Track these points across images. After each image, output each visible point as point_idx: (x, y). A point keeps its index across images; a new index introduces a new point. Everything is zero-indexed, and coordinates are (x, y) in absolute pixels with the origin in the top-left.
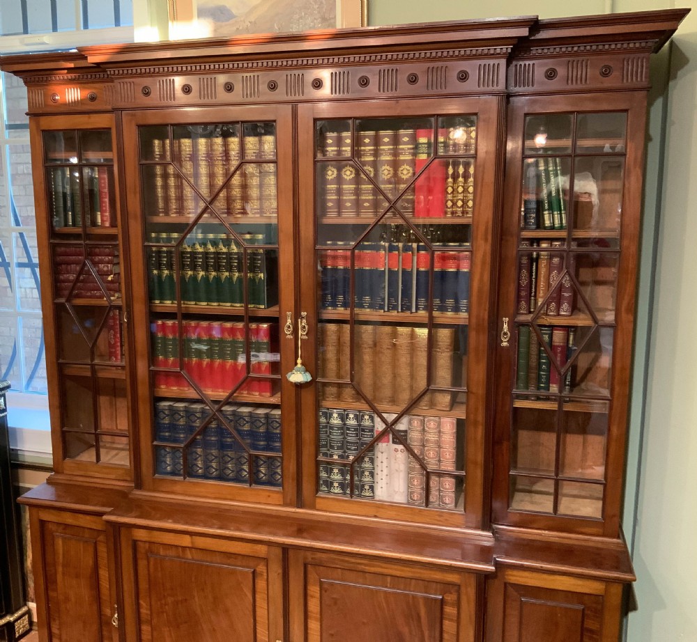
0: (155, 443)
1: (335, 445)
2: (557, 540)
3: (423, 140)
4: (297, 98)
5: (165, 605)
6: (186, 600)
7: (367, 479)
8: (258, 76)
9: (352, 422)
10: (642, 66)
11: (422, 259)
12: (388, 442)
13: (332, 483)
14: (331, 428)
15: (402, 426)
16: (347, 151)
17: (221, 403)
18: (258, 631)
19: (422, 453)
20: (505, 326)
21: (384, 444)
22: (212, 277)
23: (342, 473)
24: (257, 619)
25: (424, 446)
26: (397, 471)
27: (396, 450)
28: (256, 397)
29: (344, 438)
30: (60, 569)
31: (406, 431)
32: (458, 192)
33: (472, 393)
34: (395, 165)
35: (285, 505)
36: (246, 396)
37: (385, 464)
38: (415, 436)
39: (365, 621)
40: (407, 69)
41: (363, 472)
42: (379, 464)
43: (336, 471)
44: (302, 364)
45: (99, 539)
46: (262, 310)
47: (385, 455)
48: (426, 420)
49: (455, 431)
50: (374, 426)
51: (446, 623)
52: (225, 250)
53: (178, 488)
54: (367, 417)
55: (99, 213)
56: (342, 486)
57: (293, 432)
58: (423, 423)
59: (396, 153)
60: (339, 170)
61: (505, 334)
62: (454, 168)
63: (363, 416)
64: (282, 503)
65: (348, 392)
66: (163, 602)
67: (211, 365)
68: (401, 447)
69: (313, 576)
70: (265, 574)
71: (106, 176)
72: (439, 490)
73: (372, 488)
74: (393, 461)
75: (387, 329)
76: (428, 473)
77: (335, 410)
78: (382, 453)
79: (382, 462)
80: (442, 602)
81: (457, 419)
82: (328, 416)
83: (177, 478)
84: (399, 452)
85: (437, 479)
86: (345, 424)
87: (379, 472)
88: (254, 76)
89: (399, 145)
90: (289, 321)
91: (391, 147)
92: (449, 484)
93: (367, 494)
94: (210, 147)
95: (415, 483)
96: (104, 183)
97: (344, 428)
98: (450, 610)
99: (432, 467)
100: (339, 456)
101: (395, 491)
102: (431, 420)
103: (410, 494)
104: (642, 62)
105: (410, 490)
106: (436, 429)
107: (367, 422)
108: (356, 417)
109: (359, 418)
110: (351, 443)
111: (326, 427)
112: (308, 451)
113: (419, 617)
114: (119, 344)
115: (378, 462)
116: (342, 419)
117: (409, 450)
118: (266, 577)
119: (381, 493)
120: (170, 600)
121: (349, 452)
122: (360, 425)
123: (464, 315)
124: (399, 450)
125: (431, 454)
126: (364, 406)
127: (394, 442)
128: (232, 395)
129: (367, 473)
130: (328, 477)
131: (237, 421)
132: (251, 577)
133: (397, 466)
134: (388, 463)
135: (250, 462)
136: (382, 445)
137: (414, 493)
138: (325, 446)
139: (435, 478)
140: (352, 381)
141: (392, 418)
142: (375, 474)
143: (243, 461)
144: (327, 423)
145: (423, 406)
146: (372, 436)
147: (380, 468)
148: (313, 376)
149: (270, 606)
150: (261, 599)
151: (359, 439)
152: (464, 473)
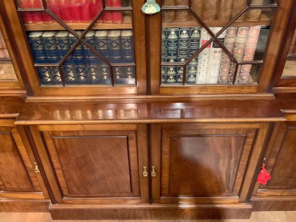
0: (36, 65)
1: (172, 53)
5: (70, 160)
6: (84, 156)
7: (192, 71)
9: (184, 36)
12: (210, 47)
13: (168, 77)
14: (169, 42)
15: (221, 36)
19: (233, 51)
23: (176, 69)
25: (235, 46)
26: (214, 64)
27: (215, 52)
29: (178, 47)
31: (223, 39)
35: (139, 94)
37: (206, 61)
38: (229, 42)
41: (190, 68)
42: (202, 62)
43: (172, 69)
45: (12, 131)
47: (207, 56)
48: (239, 29)
49: (258, 35)
50: (200, 37)
51: (246, 146)
53: (60, 92)
54: (196, 31)
56: (175, 77)
57: (143, 49)
58: (237, 31)
63: (193, 31)
64: (136, 93)
65: (183, 14)
66: (68, 159)
68: (219, 49)
69: (166, 135)
70: (135, 137)
72: (240, 72)
73: (195, 76)
74: (212, 59)
76: (237, 64)
77: (173, 29)
78: (205, 55)
79: (204, 60)
80: (246, 137)
81: (262, 27)
82: (168, 33)
83: (58, 86)
84: (218, 53)
86: (179, 38)
87: (202, 67)
92: (247, 68)
93: (192, 80)
95: (225, 70)
97: (178, 41)
98: (250, 140)
99: (239, 60)
100: (174, 60)
101: (211, 76)
102: (243, 29)
103: (220, 77)
105: (220, 75)
106: (246, 34)
107: (195, 35)
108: (188, 32)
109: (190, 33)
110: (183, 50)
111: (165, 41)
113: (231, 145)
115: (200, 60)
116: (178, 35)
117: (225, 50)
118: (135, 139)
119: (202, 79)
120: (72, 157)
121: (181, 56)
122: (190, 38)
124: (218, 51)
125: (239, 51)
126: (195, 22)
127: (214, 47)
128: (92, 25)
129: (193, 68)
130: (166, 73)
131: (97, 44)
132: (126, 140)
133: (214, 61)
134: (209, 60)
135: (112, 71)
136: (206, 50)
137: (223, 76)
138: (164, 54)
139: (240, 66)
140: (190, 6)
141: (216, 30)
142: (198, 69)
143: (104, 70)
144: (167, 38)
145: (239, 20)
146: (199, 44)
147: (202, 64)
148: (161, 7)
149: (139, 152)
150: (132, 149)
151: (189, 47)
152: (262, 61)
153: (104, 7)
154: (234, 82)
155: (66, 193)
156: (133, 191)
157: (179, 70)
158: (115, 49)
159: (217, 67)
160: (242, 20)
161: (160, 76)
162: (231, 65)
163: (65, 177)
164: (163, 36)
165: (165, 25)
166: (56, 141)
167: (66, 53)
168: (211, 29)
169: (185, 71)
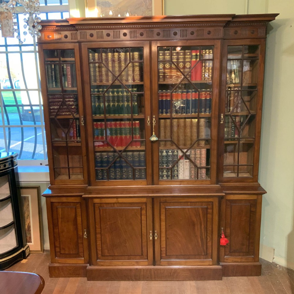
0: (96, 168)
1: (165, 162)
2: (239, 185)
3: (194, 54)
4: (150, 39)
5: (107, 225)
6: (115, 222)
7: (176, 173)
8: (136, 31)
9: (170, 154)
10: (264, 31)
11: (193, 96)
12: (183, 159)
13: (163, 176)
15: (188, 153)
16: (168, 57)
17: (122, 151)
18: (142, 229)
19: (195, 161)
20: (222, 117)
21: (182, 160)
22: (116, 105)
23: (167, 172)
24: (142, 225)
25: (195, 159)
26: (186, 169)
27: (186, 162)
28: (134, 148)
29: (168, 159)
30: (60, 220)
31: (189, 155)
32: (206, 72)
33: (213, 139)
34: (184, 62)
35: (147, 185)
36: (130, 148)
37: (182, 167)
38: (192, 156)
39: (181, 219)
40: (190, 30)
41: (174, 171)
42: (180, 167)
43: (165, 171)
44: (155, 134)
45: (77, 206)
46: (136, 116)
47: (182, 164)
48: (196, 150)
49: (206, 153)
50: (178, 154)
51: (208, 215)
52: (121, 95)
53: (106, 184)
54: (176, 151)
55: (66, 82)
56: (167, 176)
57: (150, 159)
58: (195, 151)
59: (184, 58)
60: (164, 65)
61: (222, 119)
62: (205, 64)
63: (174, 151)
64: (146, 184)
65: (169, 143)
66: (106, 224)
67: (116, 138)
68: (188, 160)
69: (163, 206)
70: (145, 208)
71: (69, 67)
72: (201, 173)
73: (177, 176)
74: (185, 165)
75: (183, 120)
76: (198, 168)
77: (164, 150)
80: (207, 208)
81: (207, 149)
82: (162, 152)
83: (105, 180)
85: (200, 170)
86: (168, 155)
87: (180, 170)
88: (135, 31)
89: (186, 56)
90: (149, 119)
91: (183, 56)
92: (204, 171)
93: (176, 178)
94: (113, 56)
95: (193, 172)
96: (69, 70)
97: (167, 156)
98: (210, 211)
99: (199, 166)
100: (166, 166)
101: (186, 176)
102: (198, 150)
103: (191, 177)
104: (264, 29)
106: (199, 153)
107: (176, 153)
109: (173, 152)
110: (170, 161)
112: (156, 165)
113: (200, 215)
114: (75, 133)
115: (180, 166)
116: (167, 153)
117: (191, 161)
118: (145, 209)
119: (181, 177)
120: (108, 223)
121: (169, 164)
122: (173, 155)
123: (208, 113)
125: (198, 162)
126: (175, 147)
127: (185, 159)
128: (126, 148)
129: (176, 171)
130: (162, 174)
131: (127, 157)
132: (140, 210)
133: (186, 167)
134: (184, 166)
135: (134, 171)
136: (181, 161)
137: (192, 175)
138: (161, 163)
139: (199, 170)
140: (171, 139)
141: (185, 151)
142: (179, 171)
143: (130, 171)
144: (162, 155)
145: (195, 145)
146: (178, 158)
147: (180, 169)
148: (158, 138)
149: (147, 219)
150: (144, 218)
151: (173, 159)
152: (210, 166)
153: (133, 139)
154: (198, 179)
155: (99, 256)
156: (143, 254)
157: (169, 172)
158: (136, 160)
159: (188, 170)
160: (197, 145)
161: (159, 175)
162: (195, 169)
163: (101, 241)
164: (160, 153)
165: (160, 148)
166: (101, 210)
167: (111, 162)
168: (183, 150)
169: (171, 172)
